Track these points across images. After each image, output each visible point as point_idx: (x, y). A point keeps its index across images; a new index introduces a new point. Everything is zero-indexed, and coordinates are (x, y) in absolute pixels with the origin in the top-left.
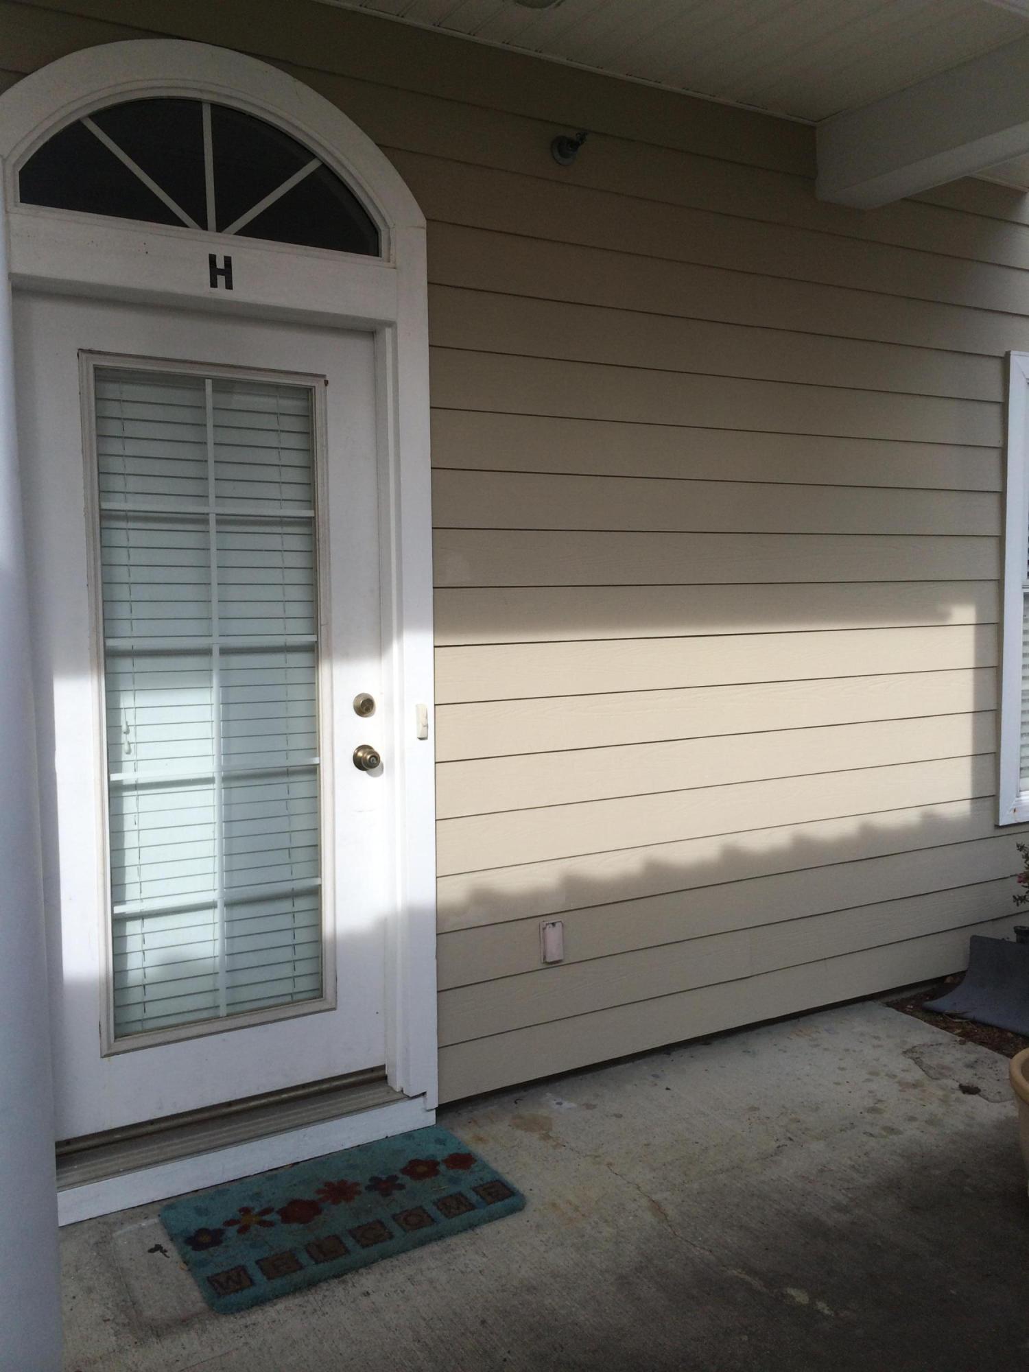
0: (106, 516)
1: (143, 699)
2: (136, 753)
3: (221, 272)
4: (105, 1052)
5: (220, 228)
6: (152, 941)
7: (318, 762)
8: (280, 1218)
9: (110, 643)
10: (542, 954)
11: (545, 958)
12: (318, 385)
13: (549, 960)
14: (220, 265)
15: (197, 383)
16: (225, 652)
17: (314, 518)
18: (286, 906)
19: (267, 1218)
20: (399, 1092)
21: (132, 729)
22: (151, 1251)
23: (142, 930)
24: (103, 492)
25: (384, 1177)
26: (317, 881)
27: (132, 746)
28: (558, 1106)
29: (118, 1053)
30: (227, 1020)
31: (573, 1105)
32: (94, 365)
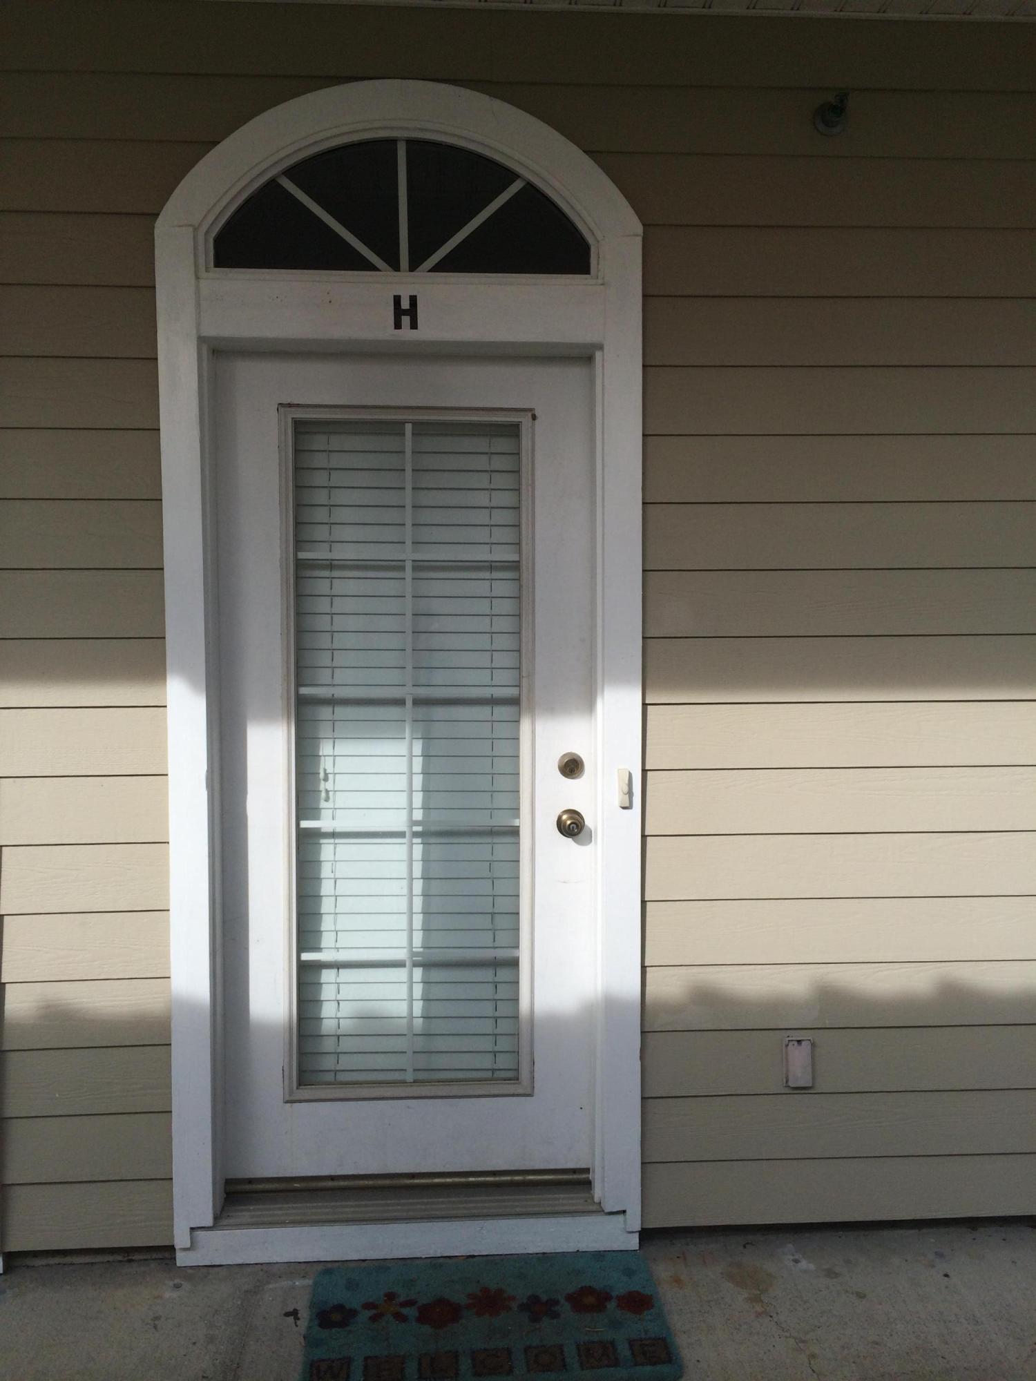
0: (300, 565)
1: (343, 747)
2: (334, 802)
3: (405, 312)
4: (287, 1098)
5: (413, 267)
6: (346, 992)
7: (518, 825)
8: (417, 1314)
9: (304, 691)
10: (784, 1076)
11: (787, 1082)
12: (525, 420)
13: (792, 1084)
14: (405, 305)
15: (395, 428)
16: (418, 702)
17: (519, 562)
18: (487, 975)
19: (405, 1311)
20: (597, 1203)
21: (331, 777)
22: (287, 1314)
23: (336, 979)
24: (299, 543)
25: (544, 1298)
26: (513, 953)
27: (331, 794)
28: (792, 1264)
29: (300, 1101)
30: (411, 1086)
31: (812, 1267)
32: (293, 418)
